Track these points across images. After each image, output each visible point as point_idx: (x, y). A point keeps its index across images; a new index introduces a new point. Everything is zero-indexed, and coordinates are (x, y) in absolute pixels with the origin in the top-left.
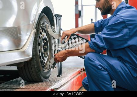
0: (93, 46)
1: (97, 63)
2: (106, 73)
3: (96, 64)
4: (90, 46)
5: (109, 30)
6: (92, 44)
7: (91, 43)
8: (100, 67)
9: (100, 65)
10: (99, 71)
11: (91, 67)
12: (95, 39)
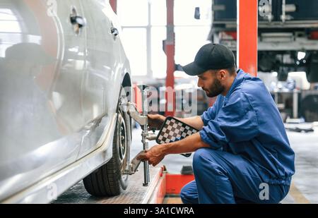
0: (208, 138)
1: (214, 164)
2: (226, 179)
3: (212, 167)
4: (202, 138)
5: (227, 113)
6: (206, 136)
7: (205, 134)
8: (218, 171)
9: (219, 168)
10: (217, 176)
11: (205, 171)
12: (210, 127)
